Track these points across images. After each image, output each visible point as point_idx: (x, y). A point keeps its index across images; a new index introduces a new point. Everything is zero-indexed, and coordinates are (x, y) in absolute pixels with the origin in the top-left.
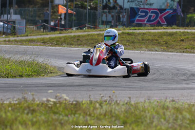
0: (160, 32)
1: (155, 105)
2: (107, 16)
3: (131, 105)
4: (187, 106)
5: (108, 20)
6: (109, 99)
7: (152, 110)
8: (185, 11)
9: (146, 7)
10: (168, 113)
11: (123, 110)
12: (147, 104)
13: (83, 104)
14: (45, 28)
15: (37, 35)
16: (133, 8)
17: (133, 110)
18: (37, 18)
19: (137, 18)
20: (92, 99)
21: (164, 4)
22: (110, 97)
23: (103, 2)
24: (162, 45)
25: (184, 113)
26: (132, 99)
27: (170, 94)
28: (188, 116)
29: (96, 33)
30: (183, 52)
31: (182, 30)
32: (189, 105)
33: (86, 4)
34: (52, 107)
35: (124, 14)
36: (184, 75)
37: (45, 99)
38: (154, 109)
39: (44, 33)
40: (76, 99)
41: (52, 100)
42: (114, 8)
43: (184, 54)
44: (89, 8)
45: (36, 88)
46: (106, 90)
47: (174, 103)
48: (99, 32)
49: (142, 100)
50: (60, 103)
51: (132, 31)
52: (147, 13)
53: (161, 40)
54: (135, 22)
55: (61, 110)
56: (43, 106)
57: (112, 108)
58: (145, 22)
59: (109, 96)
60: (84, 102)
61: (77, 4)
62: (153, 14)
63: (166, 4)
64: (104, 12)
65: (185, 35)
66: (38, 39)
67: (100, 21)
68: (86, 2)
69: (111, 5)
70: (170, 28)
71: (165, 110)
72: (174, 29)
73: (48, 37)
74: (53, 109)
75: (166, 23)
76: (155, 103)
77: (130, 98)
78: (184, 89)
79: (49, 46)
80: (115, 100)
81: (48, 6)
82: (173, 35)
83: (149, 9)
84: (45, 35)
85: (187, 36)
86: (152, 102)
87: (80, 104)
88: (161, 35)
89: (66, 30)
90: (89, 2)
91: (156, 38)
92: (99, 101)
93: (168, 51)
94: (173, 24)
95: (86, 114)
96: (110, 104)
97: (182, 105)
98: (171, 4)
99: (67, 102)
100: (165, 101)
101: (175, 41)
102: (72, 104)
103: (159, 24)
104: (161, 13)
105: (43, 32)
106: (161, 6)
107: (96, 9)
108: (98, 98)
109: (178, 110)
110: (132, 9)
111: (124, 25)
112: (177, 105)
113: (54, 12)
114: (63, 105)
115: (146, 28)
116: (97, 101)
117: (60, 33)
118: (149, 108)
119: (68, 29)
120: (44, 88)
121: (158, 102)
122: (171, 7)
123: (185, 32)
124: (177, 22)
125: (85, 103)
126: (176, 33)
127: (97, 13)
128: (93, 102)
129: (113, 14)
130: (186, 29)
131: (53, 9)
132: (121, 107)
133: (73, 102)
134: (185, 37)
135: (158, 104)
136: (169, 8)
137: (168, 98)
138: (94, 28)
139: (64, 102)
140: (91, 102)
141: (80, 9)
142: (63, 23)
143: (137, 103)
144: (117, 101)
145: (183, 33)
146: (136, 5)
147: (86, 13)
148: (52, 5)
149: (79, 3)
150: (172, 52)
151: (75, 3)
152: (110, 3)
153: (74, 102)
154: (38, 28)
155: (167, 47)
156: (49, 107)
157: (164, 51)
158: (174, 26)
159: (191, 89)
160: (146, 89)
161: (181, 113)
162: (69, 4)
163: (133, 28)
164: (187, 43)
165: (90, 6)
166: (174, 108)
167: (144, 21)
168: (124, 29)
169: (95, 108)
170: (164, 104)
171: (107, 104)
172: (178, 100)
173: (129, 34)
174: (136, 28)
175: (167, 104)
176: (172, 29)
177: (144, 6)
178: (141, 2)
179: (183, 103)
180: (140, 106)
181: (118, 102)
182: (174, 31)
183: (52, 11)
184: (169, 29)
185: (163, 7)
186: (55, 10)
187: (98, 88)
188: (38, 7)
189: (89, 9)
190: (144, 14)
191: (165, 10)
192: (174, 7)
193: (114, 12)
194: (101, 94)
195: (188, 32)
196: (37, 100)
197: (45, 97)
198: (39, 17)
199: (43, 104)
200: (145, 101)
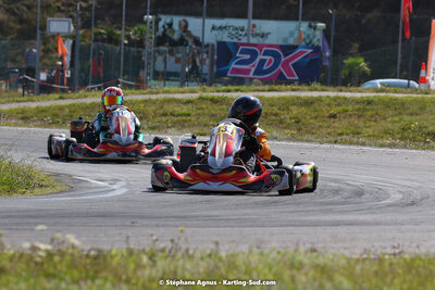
0: (284, 98)
1: (274, 259)
2: (165, 61)
3: (220, 259)
4: (343, 262)
5: (168, 70)
6: (169, 245)
7: (266, 271)
8: (340, 50)
9: (253, 40)
10: (301, 278)
11: (202, 270)
12: (254, 259)
13: (112, 257)
14: (27, 86)
15: (9, 102)
16: (224, 43)
17: (223, 270)
18: (10, 65)
19: (233, 66)
20: (132, 246)
21: (292, 34)
22: (172, 241)
23: (157, 29)
24: (288, 127)
25: (339, 278)
26: (221, 247)
27: (307, 236)
28: (346, 283)
29: (140, 98)
30: (336, 142)
31: (332, 93)
32: (349, 260)
33: (119, 32)
34: (42, 263)
35: (205, 56)
36: (336, 192)
37: (27, 245)
38: (270, 269)
39: (25, 98)
40: (95, 246)
41: (43, 246)
42: (182, 42)
43: (336, 146)
44: (126, 42)
45: (7, 221)
46: (163, 226)
47: (315, 254)
48: (147, 97)
49: (245, 248)
50: (62, 254)
51: (221, 94)
52: (254, 54)
53: (285, 116)
54: (229, 74)
55: (64, 269)
56: (24, 260)
57: (176, 267)
58: (251, 75)
59: (169, 238)
60: (114, 252)
61: (100, 33)
62: (268, 58)
63: (296, 35)
64: (159, 52)
65: (339, 105)
66: (11, 110)
67: (151, 72)
68: (120, 29)
69: (176, 37)
70: (306, 88)
71: (295, 272)
72: (316, 90)
73: (33, 105)
74: (45, 266)
75: (297, 78)
76: (274, 254)
77: (217, 243)
78: (337, 224)
79: (35, 126)
80: (184, 247)
81: (34, 38)
82: (311, 103)
83: (260, 46)
84: (27, 101)
85: (344, 107)
86: (266, 251)
87: (105, 257)
88: (286, 104)
89: (73, 90)
90: (126, 30)
91: (275, 109)
92: (147, 249)
93: (302, 140)
94: (313, 81)
95: (120, 279)
96: (173, 257)
97: (332, 260)
98: (308, 35)
99: (75, 252)
100: (296, 250)
101: (316, 118)
102: (87, 256)
103: (281, 80)
104: (285, 55)
105: (23, 95)
106: (285, 39)
107: (140, 44)
108: (146, 244)
109: (325, 271)
110: (221, 44)
111: (204, 81)
112: (321, 261)
113: (47, 51)
114: (68, 258)
115: (253, 87)
116: (143, 250)
117: (61, 98)
118: (260, 266)
119: (79, 89)
120: (26, 220)
121: (279, 253)
122: (308, 41)
123: (339, 98)
124: (322, 75)
125: (116, 255)
126: (319, 99)
127: (145, 52)
128: (136, 252)
129: (179, 55)
130: (341, 91)
131: (45, 44)
132: (197, 264)
133: (89, 251)
134: (340, 109)
135: (279, 257)
136: (303, 44)
137: (301, 245)
138: (138, 88)
139: (70, 251)
140: (130, 252)
141: (106, 45)
142: (68, 74)
143: (233, 255)
144: (187, 250)
145: (335, 99)
146: (230, 35)
147: (120, 53)
148: (42, 35)
149: (103, 31)
150: (311, 141)
151: (94, 30)
152: (174, 32)
153: (93, 253)
154: (13, 87)
155: (299, 130)
156: (36, 263)
157: (292, 138)
158: (315, 85)
159: (352, 224)
160: (254, 223)
161: (331, 279)
162: (81, 32)
163: (224, 88)
164: (345, 122)
165: (128, 37)
166: (316, 267)
167: (248, 71)
168: (204, 90)
169: (139, 266)
170: (293, 258)
171: (166, 257)
172: (324, 248)
173: (214, 101)
174: (230, 87)
175: (300, 257)
176: (311, 90)
177: (248, 40)
178: (242, 30)
179: (335, 255)
180: (240, 261)
181: (191, 252)
182: (315, 94)
183: (42, 47)
184: (304, 90)
185: (291, 42)
186: (50, 46)
187: (145, 222)
188: (12, 39)
189: (125, 45)
190: (248, 56)
191: (295, 47)
192: (315, 40)
193: (181, 52)
194: (152, 235)
195: (345, 98)
196: (8, 246)
197: (29, 240)
198: (14, 61)
199: (21, 255)
200: (251, 252)
